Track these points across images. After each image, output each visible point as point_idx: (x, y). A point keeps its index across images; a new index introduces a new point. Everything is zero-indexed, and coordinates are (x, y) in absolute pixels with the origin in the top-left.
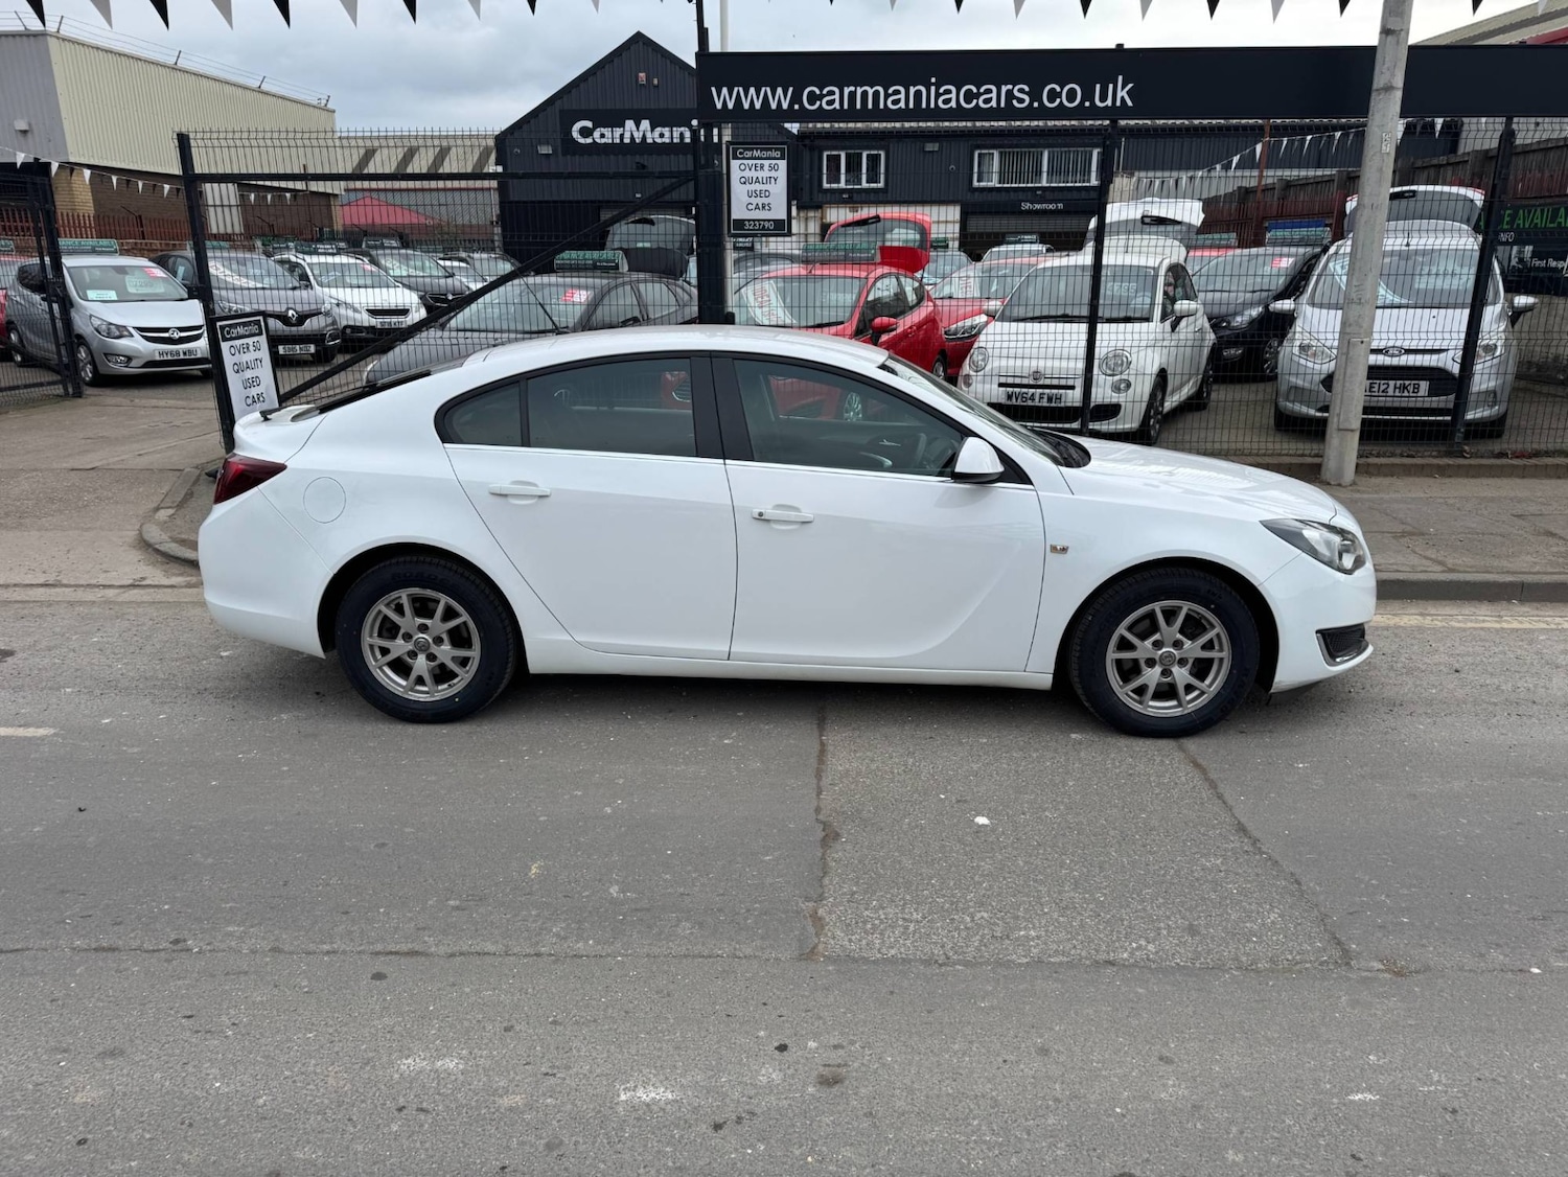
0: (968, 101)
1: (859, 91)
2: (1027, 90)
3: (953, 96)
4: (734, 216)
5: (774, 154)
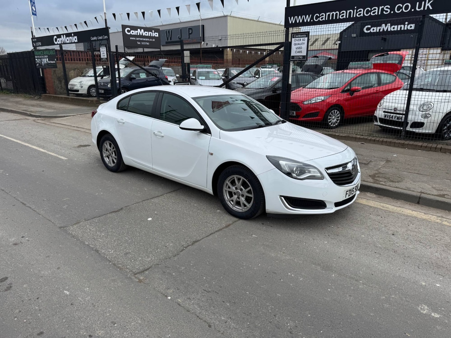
0: (367, 13)
1: (331, 13)
2: (389, 7)
3: (362, 12)
4: (292, 55)
5: (304, 36)
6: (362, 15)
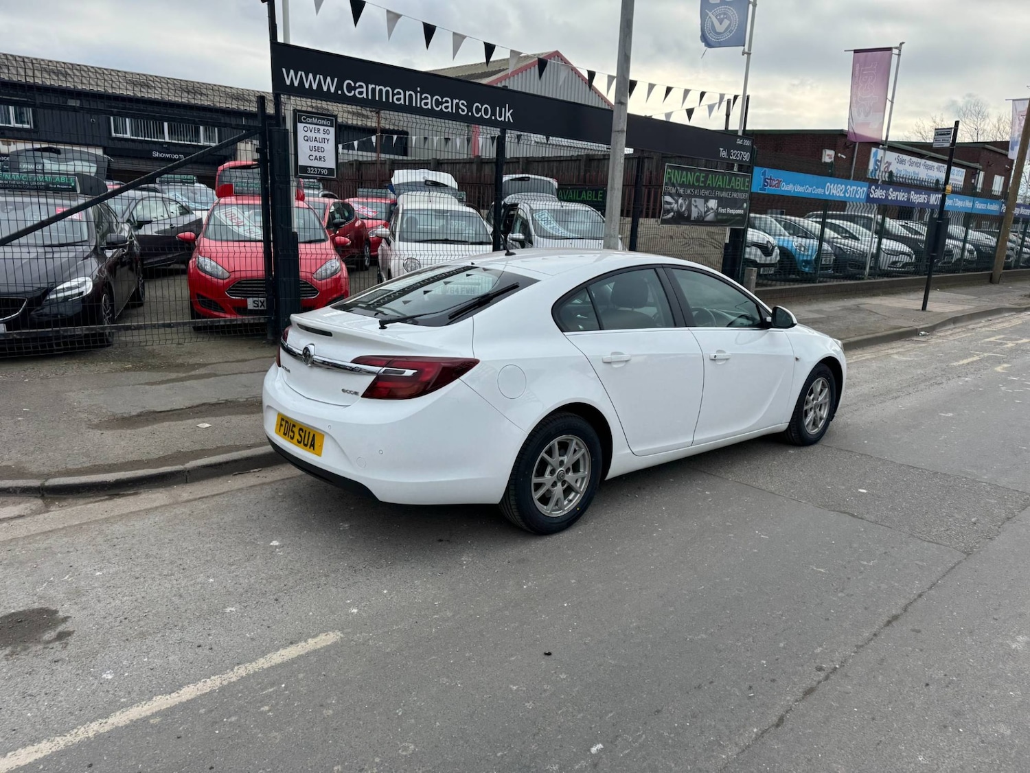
0: (437, 105)
1: (378, 88)
2: (466, 104)
3: (429, 101)
4: (301, 163)
5: (326, 122)
6: (429, 106)
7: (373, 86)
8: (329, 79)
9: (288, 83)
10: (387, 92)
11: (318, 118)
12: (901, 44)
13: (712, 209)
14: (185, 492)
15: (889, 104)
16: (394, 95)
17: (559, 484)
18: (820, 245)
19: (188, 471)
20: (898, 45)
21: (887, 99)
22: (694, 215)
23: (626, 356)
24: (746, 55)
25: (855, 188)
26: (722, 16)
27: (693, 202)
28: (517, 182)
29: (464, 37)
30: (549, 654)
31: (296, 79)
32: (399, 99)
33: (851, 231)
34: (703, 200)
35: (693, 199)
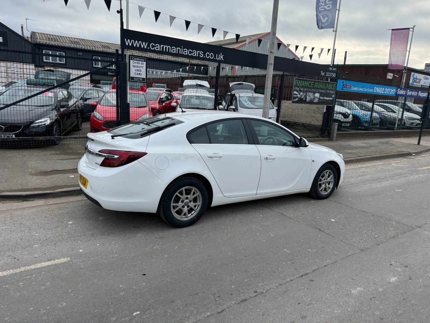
2: (203, 53)
3: (187, 52)
4: (131, 76)
5: (142, 60)
6: (187, 54)
7: (163, 46)
8: (144, 43)
9: (127, 44)
10: (169, 48)
11: (139, 58)
12: (414, 26)
13: (317, 97)
14: (51, 201)
15: (408, 53)
16: (171, 49)
17: (186, 207)
18: (372, 114)
19: (55, 193)
20: (412, 27)
21: (407, 50)
22: (308, 99)
23: (221, 155)
24: (335, 32)
25: (390, 89)
26: (325, 16)
27: (308, 94)
28: (238, 85)
29: (203, 26)
30: (144, 275)
31: (130, 43)
32: (173, 51)
33: (393, 109)
34: (312, 93)
35: (308, 93)
